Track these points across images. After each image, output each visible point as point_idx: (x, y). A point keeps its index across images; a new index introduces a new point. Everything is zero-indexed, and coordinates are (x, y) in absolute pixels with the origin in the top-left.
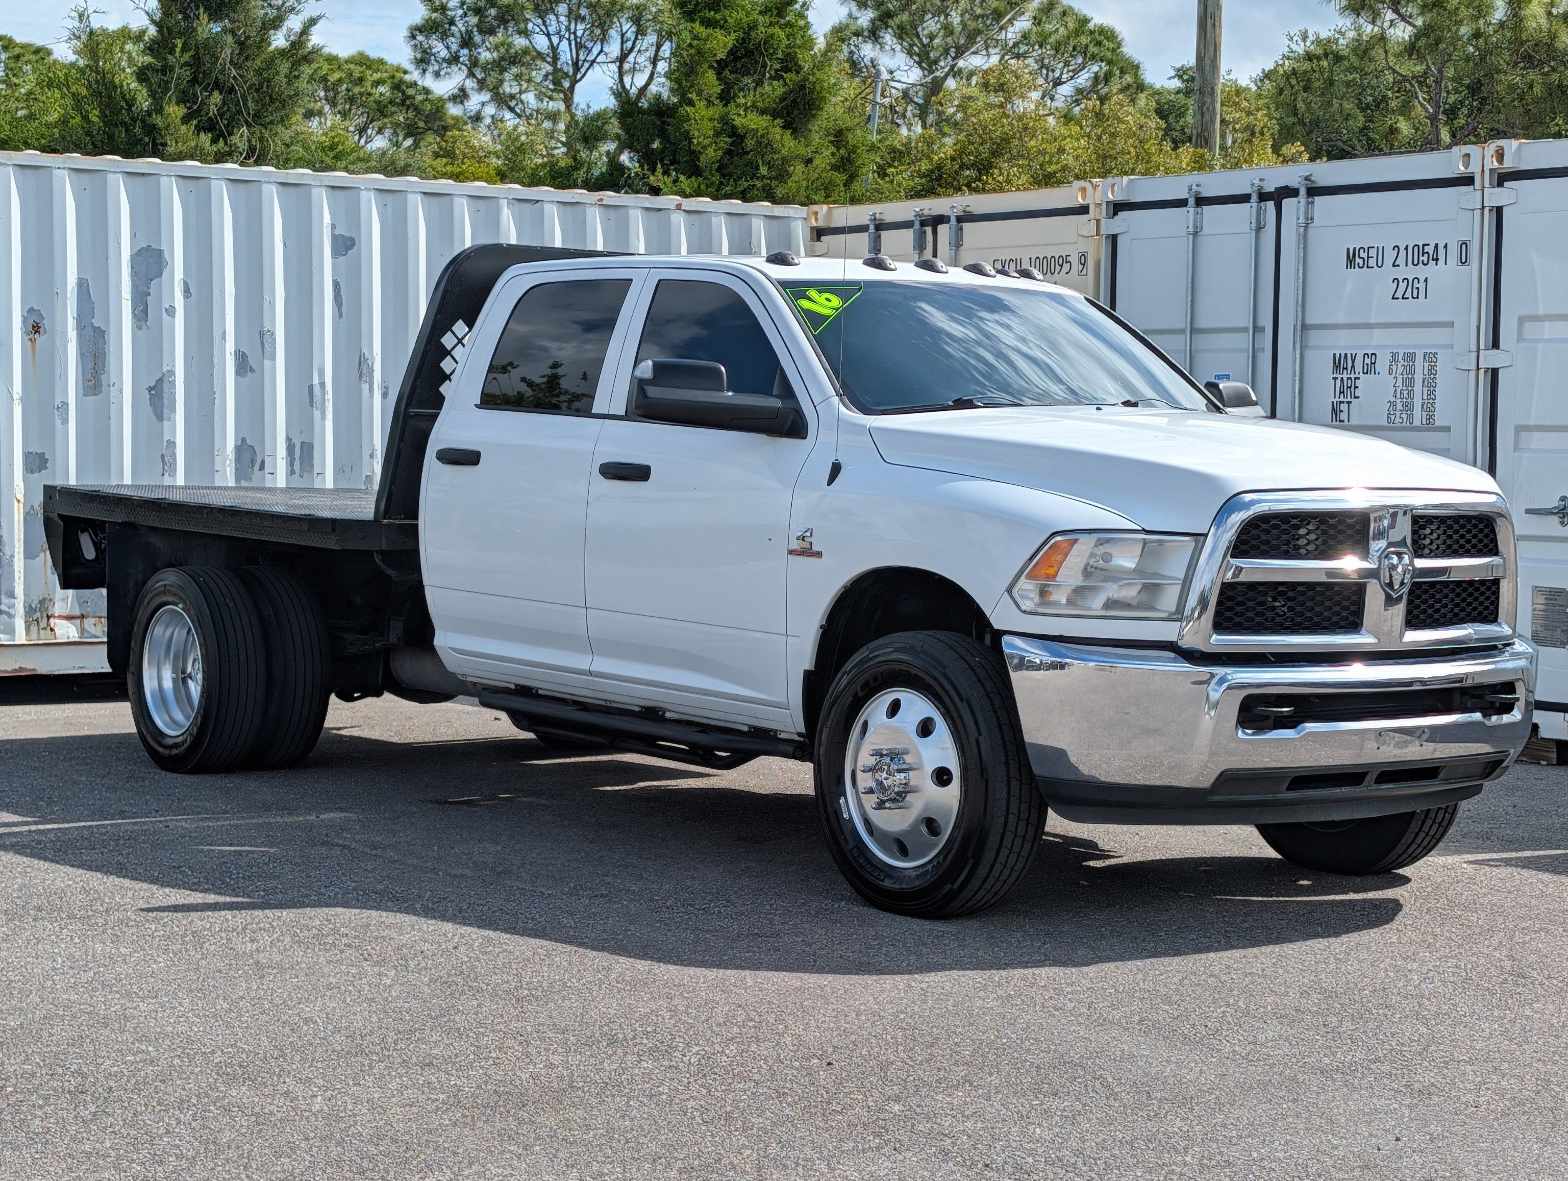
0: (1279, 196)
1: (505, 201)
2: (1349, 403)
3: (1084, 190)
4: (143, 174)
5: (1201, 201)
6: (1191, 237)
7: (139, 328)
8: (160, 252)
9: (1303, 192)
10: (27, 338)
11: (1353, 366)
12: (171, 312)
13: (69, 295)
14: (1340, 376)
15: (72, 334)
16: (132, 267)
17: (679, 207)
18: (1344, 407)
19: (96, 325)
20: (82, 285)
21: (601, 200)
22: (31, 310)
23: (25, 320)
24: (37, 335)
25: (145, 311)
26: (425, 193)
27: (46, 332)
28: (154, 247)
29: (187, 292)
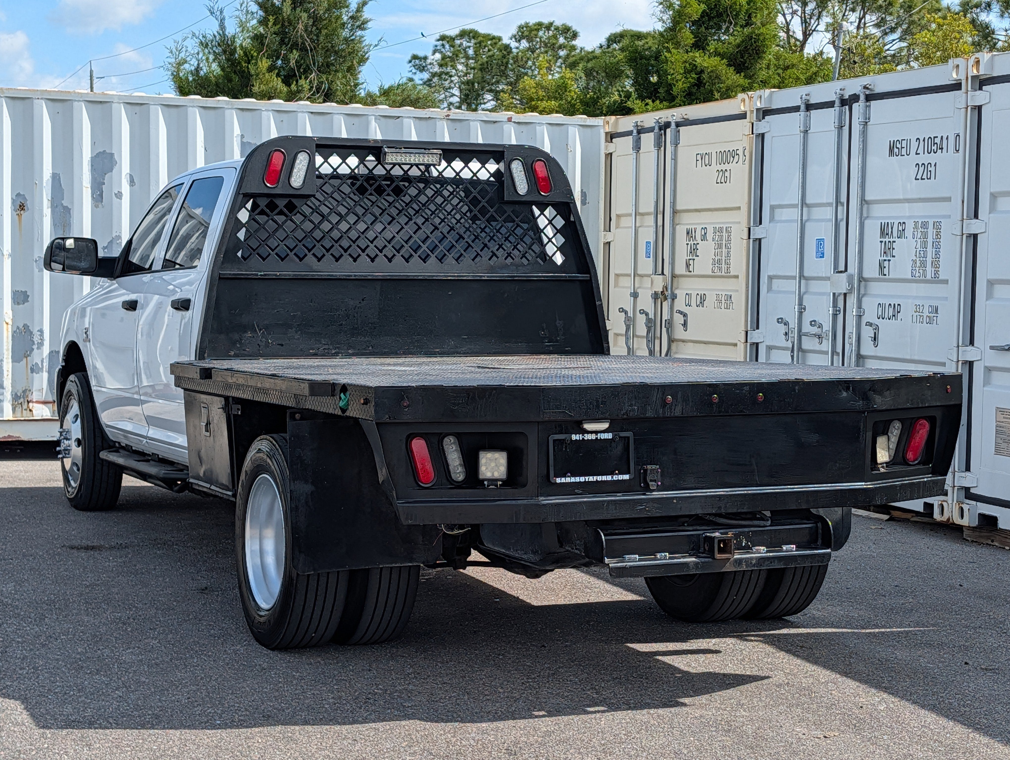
0: (850, 100)
1: (373, 117)
2: (889, 260)
3: (743, 100)
4: (101, 102)
5: (809, 107)
6: (802, 135)
7: (97, 206)
8: (112, 155)
9: (862, 97)
10: (15, 213)
11: (892, 232)
12: (119, 195)
13: (44, 185)
14: (884, 240)
15: (47, 212)
16: (92, 166)
17: (510, 120)
18: (886, 264)
19: (65, 205)
20: (55, 177)
21: (448, 116)
22: (18, 195)
23: (13, 201)
24: (22, 212)
25: (101, 195)
26: (312, 113)
27: (28, 209)
28: (108, 151)
29: (132, 182)
